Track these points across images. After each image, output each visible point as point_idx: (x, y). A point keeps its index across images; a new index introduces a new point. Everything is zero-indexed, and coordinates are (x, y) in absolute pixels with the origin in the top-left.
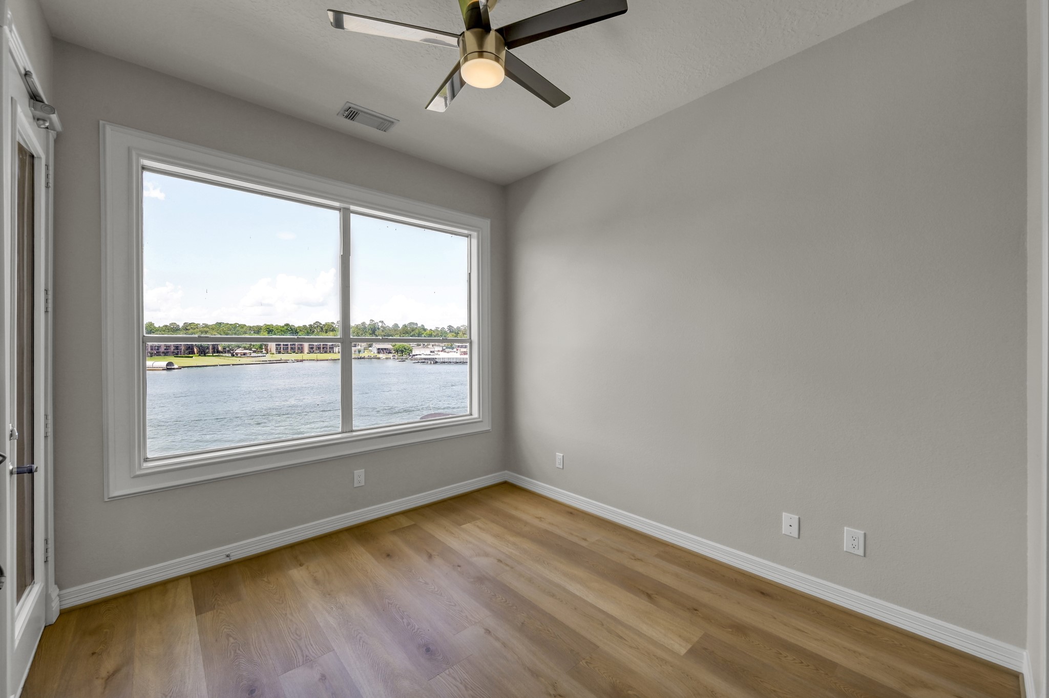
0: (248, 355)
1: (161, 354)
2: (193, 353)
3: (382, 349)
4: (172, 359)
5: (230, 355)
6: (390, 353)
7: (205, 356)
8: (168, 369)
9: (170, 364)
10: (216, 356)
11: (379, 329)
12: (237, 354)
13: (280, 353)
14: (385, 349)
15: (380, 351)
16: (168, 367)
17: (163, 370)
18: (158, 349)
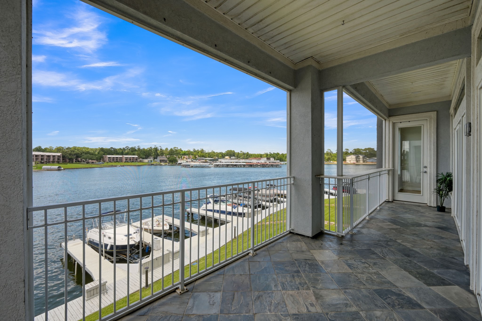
0: (95, 163)
3: (162, 160)
4: (58, 165)
5: (85, 163)
6: (166, 162)
7: (72, 163)
8: (58, 170)
9: (59, 167)
10: (77, 163)
11: (158, 150)
12: (89, 162)
13: (110, 162)
14: (164, 160)
15: (161, 161)
17: (56, 170)
18: (49, 160)
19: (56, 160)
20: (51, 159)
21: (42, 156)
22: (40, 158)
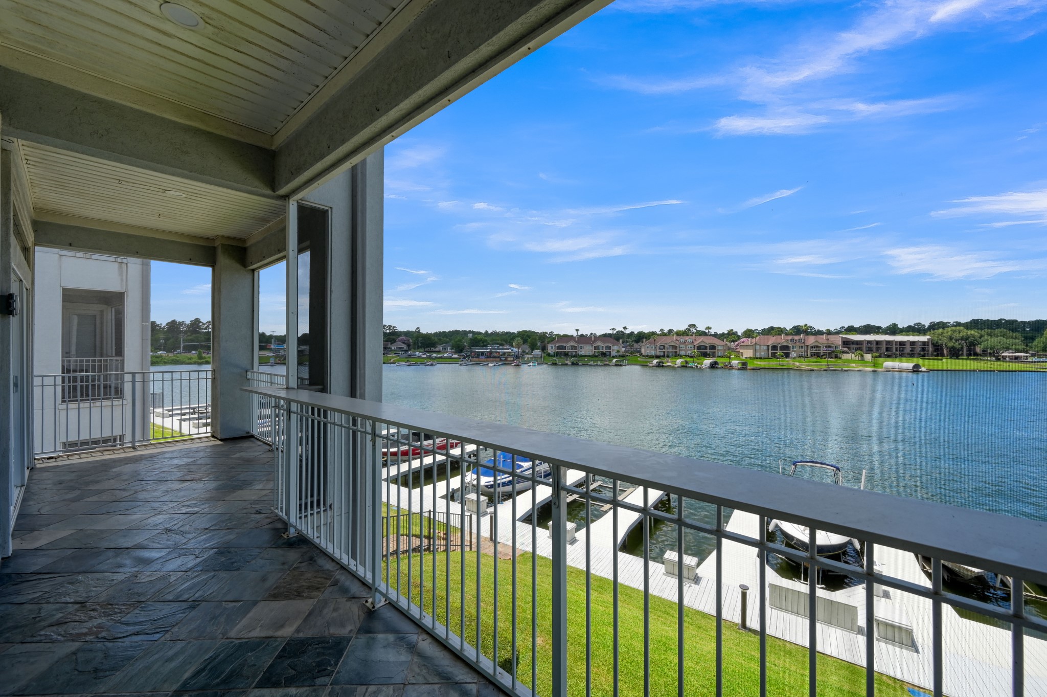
1: (906, 355)
2: (943, 355)
4: (918, 361)
5: (994, 359)
7: (957, 358)
8: (914, 371)
9: (915, 366)
10: (973, 359)
12: (1004, 358)
16: (915, 369)
17: (909, 372)
18: (903, 351)
19: (918, 349)
20: (908, 349)
21: (888, 342)
22: (884, 346)
